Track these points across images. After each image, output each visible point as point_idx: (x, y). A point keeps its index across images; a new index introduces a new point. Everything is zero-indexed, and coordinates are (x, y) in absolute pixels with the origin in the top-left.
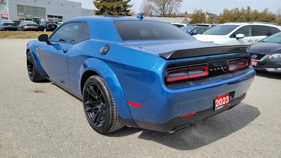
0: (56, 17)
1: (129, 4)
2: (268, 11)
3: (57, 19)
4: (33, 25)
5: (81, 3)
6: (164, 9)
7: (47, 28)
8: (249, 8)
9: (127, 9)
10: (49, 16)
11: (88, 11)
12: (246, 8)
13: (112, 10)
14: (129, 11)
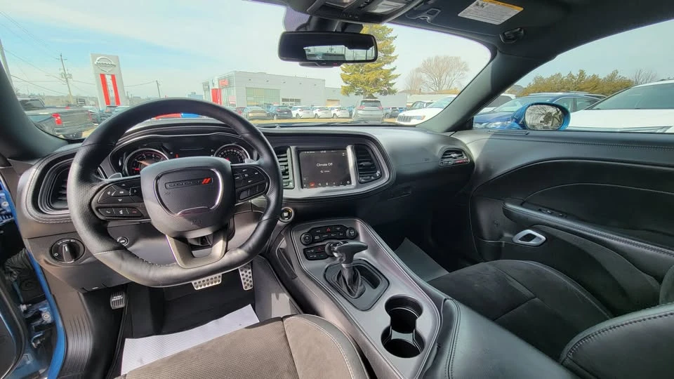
0: (292, 100)
1: (393, 73)
2: (618, 75)
3: (294, 103)
4: (261, 112)
5: (324, 80)
6: (440, 83)
7: (277, 115)
8: (582, 73)
9: (390, 82)
10: (284, 100)
11: (334, 90)
12: (576, 73)
13: (367, 85)
14: (393, 84)
